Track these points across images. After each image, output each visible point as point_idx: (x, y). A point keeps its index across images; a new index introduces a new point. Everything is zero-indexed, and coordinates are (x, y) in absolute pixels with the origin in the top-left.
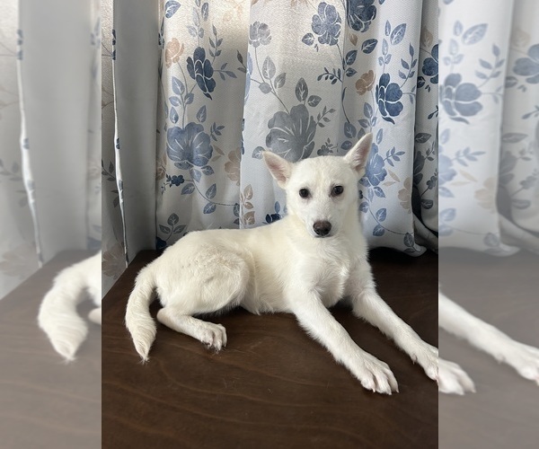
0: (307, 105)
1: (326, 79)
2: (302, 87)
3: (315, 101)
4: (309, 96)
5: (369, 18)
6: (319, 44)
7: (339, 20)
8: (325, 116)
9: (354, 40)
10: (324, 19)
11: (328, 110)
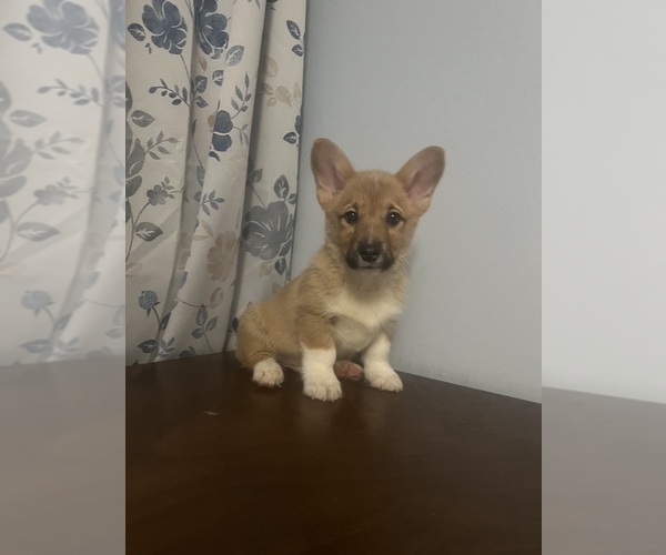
0: (130, 121)
1: (164, 94)
3: (144, 120)
4: (132, 111)
5: (221, 46)
6: (152, 45)
7: (184, 26)
8: (161, 145)
9: (204, 66)
10: (161, 18)
11: (165, 137)
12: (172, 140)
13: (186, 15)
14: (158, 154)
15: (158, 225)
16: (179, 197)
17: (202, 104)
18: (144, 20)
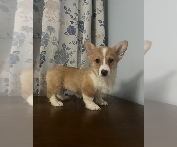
0: (66, 49)
1: (72, 43)
2: (64, 45)
3: (69, 49)
4: (66, 48)
6: (69, 35)
7: (76, 29)
9: (82, 35)
11: (73, 51)
12: (74, 51)
13: (76, 27)
14: (71, 54)
16: (76, 62)
17: (82, 43)
18: (67, 31)
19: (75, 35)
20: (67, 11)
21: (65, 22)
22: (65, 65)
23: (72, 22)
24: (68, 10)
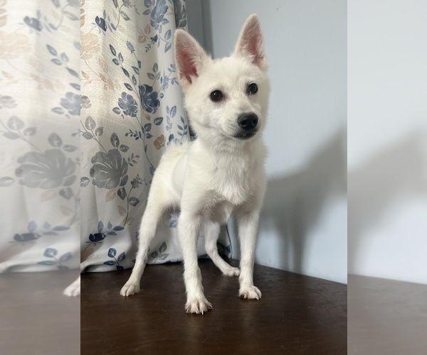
0: (119, 150)
1: (131, 136)
2: (114, 138)
3: (125, 149)
4: (120, 145)
5: (156, 106)
6: (124, 115)
7: (136, 104)
8: (133, 159)
9: (149, 118)
10: (126, 101)
11: (135, 155)
12: (137, 156)
13: (136, 98)
14: (131, 162)
15: (138, 197)
17: (149, 136)
18: (119, 105)
19: (135, 116)
20: (115, 57)
21: (114, 83)
22: (121, 190)
23: (127, 85)
24: (117, 55)
